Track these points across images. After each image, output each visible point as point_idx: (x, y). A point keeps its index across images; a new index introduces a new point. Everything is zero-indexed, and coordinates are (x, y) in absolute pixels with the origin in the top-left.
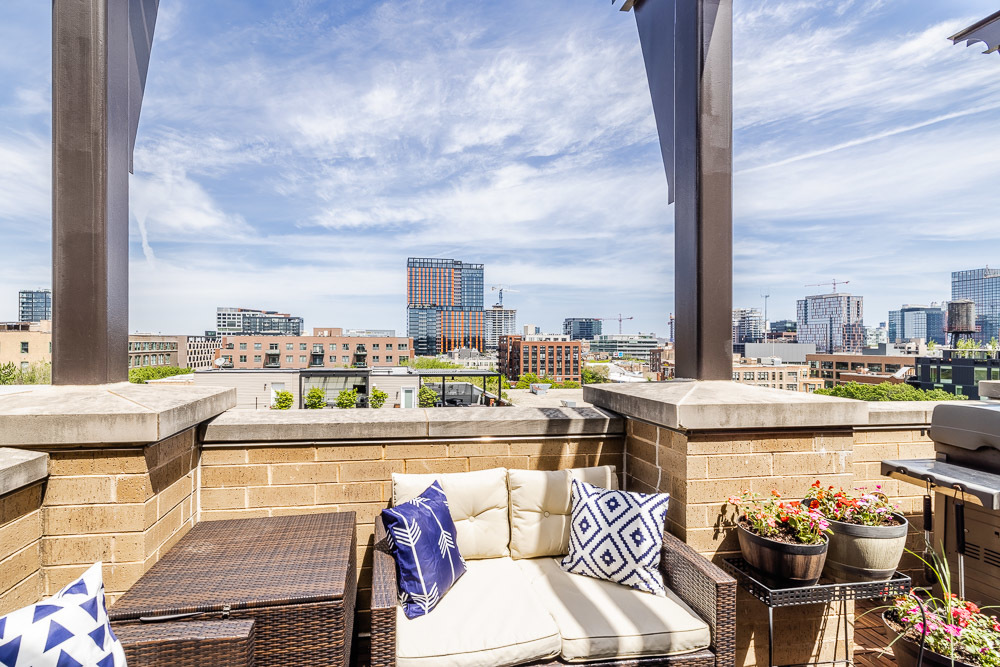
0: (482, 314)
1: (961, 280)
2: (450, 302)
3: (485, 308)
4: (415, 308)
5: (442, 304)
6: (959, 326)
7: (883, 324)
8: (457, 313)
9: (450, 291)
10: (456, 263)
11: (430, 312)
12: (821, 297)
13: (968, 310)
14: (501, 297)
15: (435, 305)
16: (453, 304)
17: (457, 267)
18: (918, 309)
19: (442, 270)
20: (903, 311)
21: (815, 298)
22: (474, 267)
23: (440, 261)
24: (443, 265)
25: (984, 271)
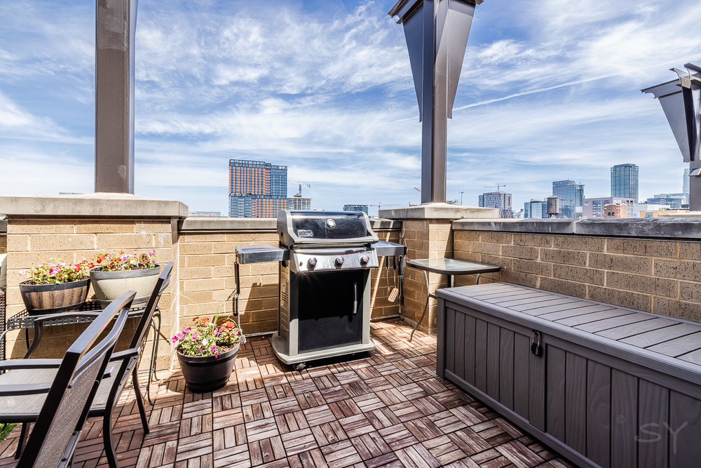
0: (285, 201)
1: (558, 186)
2: (262, 192)
3: (288, 197)
4: (235, 197)
5: (256, 194)
6: (552, 211)
7: (522, 210)
8: (268, 200)
9: (262, 184)
10: (267, 165)
11: (247, 199)
12: (491, 194)
13: (556, 202)
14: (300, 190)
15: (250, 194)
16: (264, 194)
17: (268, 167)
18: (538, 202)
19: (257, 169)
20: (531, 202)
21: (488, 194)
22: (280, 168)
23: (255, 163)
24: (256, 165)
25: (567, 182)
